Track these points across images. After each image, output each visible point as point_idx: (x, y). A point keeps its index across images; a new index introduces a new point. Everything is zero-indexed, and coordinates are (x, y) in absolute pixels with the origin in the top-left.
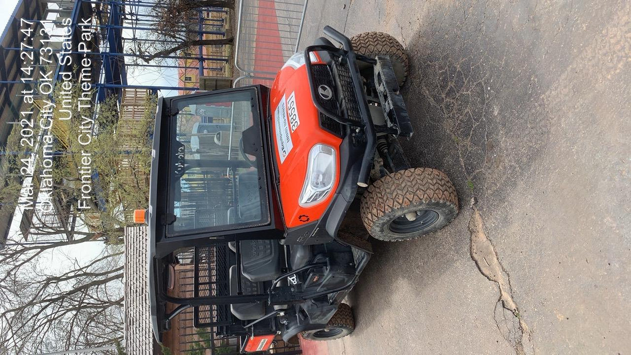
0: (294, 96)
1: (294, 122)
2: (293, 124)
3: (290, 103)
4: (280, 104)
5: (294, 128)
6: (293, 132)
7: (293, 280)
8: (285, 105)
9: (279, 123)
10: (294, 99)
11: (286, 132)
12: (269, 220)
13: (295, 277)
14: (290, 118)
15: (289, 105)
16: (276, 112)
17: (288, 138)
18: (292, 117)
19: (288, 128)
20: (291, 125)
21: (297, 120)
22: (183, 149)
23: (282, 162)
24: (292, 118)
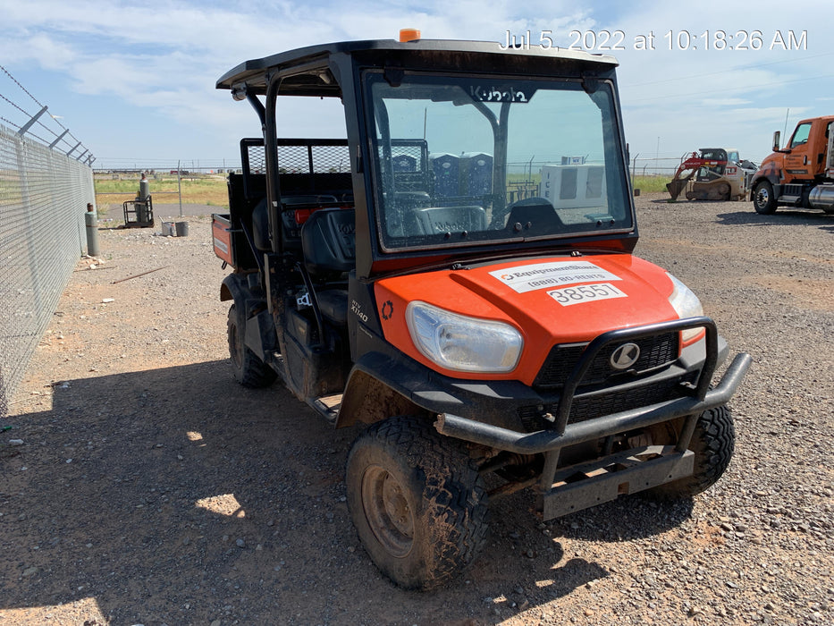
0: (617, 296)
1: (568, 296)
2: (564, 294)
3: (604, 288)
4: (603, 270)
5: (555, 296)
6: (549, 293)
7: (305, 300)
8: (600, 279)
9: (567, 268)
10: (612, 295)
11: (549, 281)
12: (389, 250)
13: (308, 303)
14: (575, 288)
15: (600, 286)
16: (587, 264)
17: (536, 284)
18: (578, 292)
19: (555, 284)
20: (562, 291)
21: (572, 302)
22: (522, 100)
23: (492, 273)
24: (575, 293)
